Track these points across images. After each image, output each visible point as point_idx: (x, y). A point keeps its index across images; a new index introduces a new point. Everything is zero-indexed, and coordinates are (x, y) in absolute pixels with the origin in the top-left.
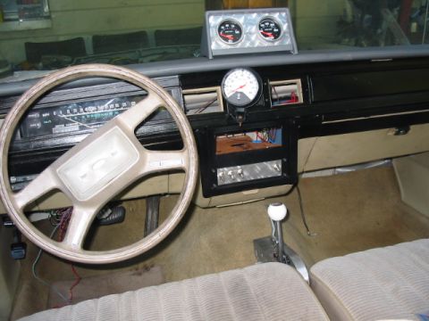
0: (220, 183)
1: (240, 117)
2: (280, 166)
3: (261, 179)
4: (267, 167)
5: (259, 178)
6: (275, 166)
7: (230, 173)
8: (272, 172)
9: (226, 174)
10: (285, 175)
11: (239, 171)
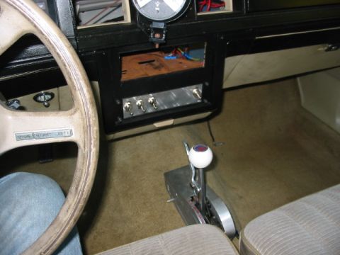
0: (126, 116)
1: (157, 36)
2: (201, 91)
3: (177, 108)
4: (184, 92)
5: (175, 106)
6: (195, 91)
7: (139, 102)
8: (190, 99)
9: (133, 105)
10: (206, 101)
11: (151, 100)
